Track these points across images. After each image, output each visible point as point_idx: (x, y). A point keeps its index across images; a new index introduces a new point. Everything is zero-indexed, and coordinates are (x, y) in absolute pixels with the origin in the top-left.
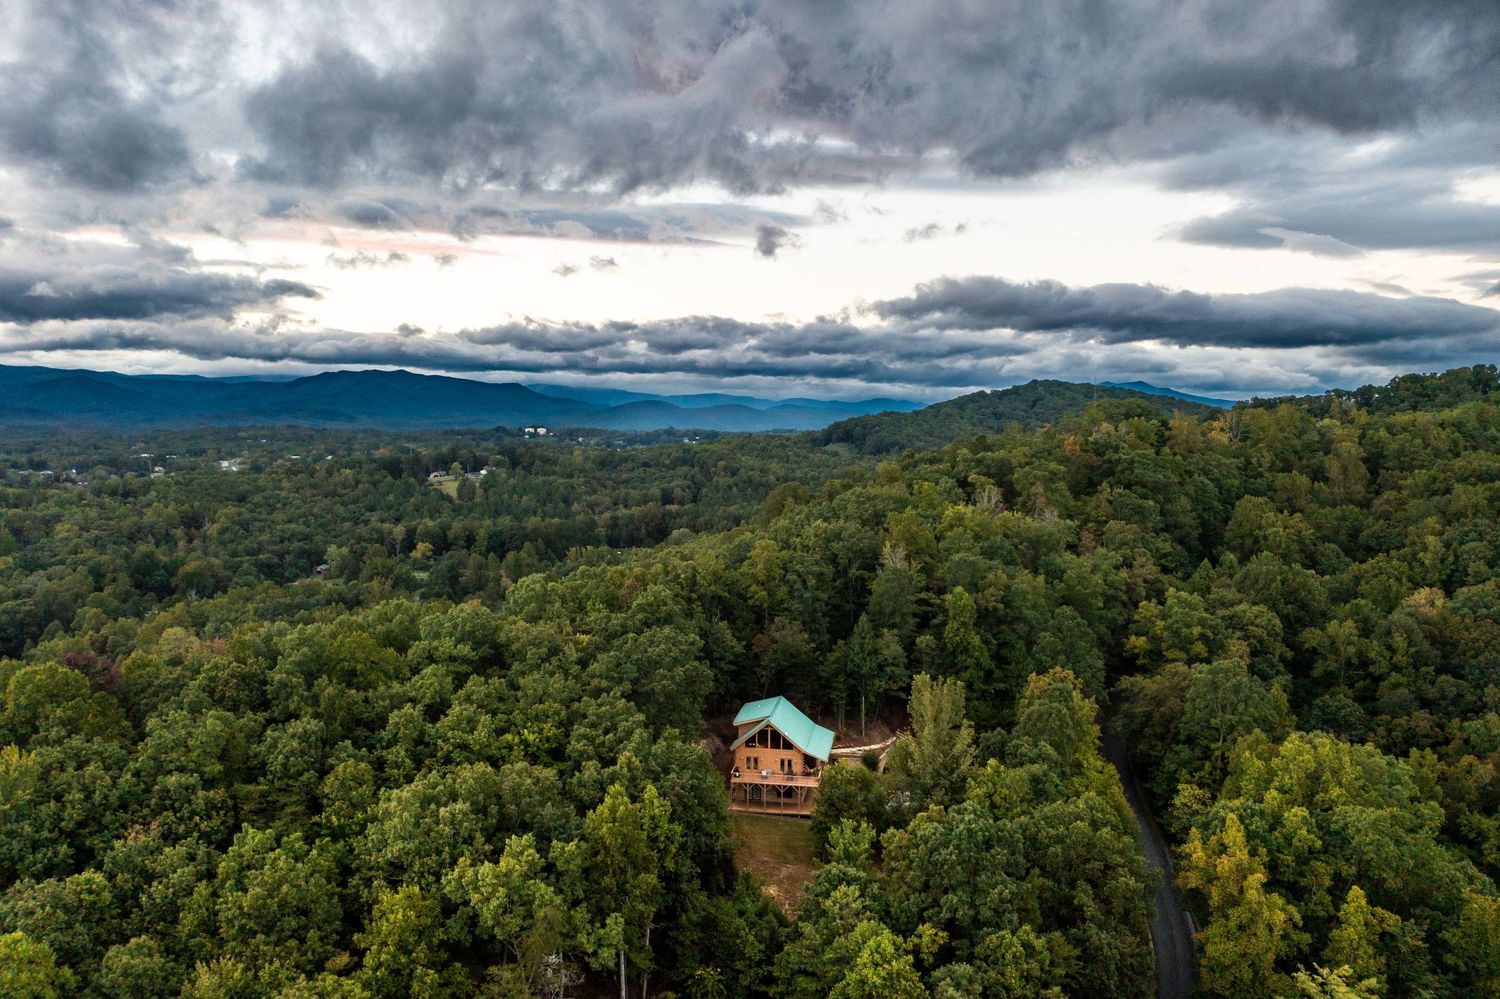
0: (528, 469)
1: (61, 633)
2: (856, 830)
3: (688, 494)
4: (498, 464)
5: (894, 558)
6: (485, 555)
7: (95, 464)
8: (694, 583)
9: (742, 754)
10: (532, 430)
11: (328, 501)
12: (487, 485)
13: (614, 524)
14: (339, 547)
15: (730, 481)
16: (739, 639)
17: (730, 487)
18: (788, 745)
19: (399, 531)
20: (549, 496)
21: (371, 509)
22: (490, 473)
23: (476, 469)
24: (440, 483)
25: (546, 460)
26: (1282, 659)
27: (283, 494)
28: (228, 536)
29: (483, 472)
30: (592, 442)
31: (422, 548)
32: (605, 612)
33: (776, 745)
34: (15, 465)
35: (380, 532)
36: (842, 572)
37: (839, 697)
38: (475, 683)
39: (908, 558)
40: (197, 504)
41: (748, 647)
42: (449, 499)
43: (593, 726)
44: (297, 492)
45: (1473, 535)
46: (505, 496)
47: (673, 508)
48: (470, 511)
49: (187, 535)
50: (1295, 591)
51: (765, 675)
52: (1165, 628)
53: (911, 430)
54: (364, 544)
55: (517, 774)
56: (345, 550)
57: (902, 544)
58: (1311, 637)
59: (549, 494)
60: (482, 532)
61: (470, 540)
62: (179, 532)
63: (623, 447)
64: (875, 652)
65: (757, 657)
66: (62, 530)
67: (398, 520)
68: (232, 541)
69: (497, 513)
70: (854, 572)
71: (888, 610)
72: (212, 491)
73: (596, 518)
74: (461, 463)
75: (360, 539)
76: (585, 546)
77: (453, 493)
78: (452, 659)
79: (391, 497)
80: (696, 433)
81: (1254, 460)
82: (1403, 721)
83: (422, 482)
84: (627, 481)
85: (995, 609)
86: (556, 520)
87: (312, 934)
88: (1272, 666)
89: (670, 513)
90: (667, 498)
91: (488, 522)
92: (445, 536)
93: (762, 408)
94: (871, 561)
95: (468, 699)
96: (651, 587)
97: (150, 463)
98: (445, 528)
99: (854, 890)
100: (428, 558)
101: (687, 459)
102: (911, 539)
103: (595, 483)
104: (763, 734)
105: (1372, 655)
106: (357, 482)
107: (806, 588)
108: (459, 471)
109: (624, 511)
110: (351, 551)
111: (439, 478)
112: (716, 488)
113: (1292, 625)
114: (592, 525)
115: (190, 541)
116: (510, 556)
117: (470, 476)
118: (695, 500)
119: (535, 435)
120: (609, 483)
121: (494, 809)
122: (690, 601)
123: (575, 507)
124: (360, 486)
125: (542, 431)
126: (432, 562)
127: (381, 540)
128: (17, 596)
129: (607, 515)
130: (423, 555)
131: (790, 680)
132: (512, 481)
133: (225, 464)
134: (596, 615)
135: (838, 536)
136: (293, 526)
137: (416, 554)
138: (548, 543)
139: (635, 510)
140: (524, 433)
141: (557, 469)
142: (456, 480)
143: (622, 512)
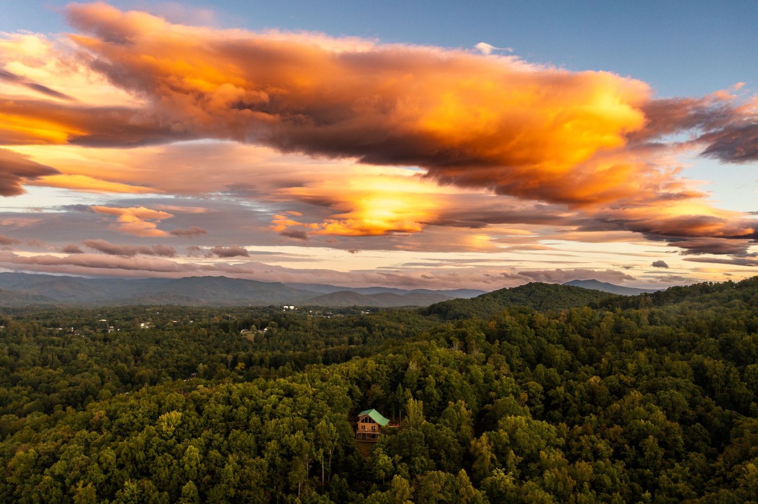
0: (287, 328)
1: (93, 400)
2: (385, 437)
3: (361, 341)
4: (273, 326)
5: (413, 366)
6: (270, 367)
7: (82, 325)
8: (348, 374)
9: (360, 424)
10: (287, 307)
11: (196, 343)
12: (267, 336)
13: (326, 354)
14: (203, 364)
15: (380, 334)
16: (362, 392)
17: (380, 337)
18: (374, 422)
19: (230, 357)
20: (296, 342)
21: (216, 347)
22: (269, 330)
23: (262, 328)
24: (246, 335)
25: (295, 324)
26: (541, 399)
27: (177, 340)
28: (153, 359)
29: (266, 329)
30: (316, 313)
31: (241, 365)
32: (321, 382)
33: (370, 422)
34: (45, 325)
35: (222, 358)
36: (396, 371)
37: (393, 410)
38: (285, 399)
39: (417, 366)
40: (138, 345)
41: (365, 394)
42: (251, 342)
43: (317, 410)
44: (182, 339)
45: (618, 358)
46: (277, 341)
47: (353, 346)
48: (261, 348)
49: (135, 359)
50: (550, 378)
51: (370, 403)
52: (501, 389)
53: (469, 307)
54: (214, 363)
55: (298, 420)
56: (206, 366)
57: (416, 362)
58: (551, 393)
59: (297, 340)
60: (267, 358)
61: (262, 361)
62: (131, 357)
63: (331, 315)
64: (404, 396)
65: (367, 397)
66: (81, 356)
67: (228, 352)
68: (155, 362)
69: (273, 349)
70: (400, 371)
71: (409, 382)
72: (144, 339)
73: (318, 351)
74: (256, 325)
75: (213, 361)
76: (313, 364)
77: (252, 340)
78: (278, 394)
79: (224, 342)
80: (368, 308)
81: (566, 330)
82: (572, 418)
83: (237, 334)
84: (332, 334)
85: (442, 382)
86: (299, 353)
87: (252, 451)
88: (537, 402)
89: (351, 348)
90: (351, 342)
91: (270, 353)
92: (250, 359)
93: (402, 294)
94: (406, 367)
95: (283, 403)
96: (334, 375)
97: (108, 325)
98: (251, 356)
99: (381, 449)
100: (242, 369)
101: (363, 323)
102: (419, 361)
103: (317, 335)
104: (366, 418)
105: (568, 398)
106: (209, 335)
107: (383, 375)
108: (255, 329)
109: (331, 348)
110: (209, 366)
111: (245, 332)
112: (374, 337)
113: (546, 389)
114: (315, 355)
115: (136, 362)
116: (281, 368)
117: (260, 331)
118: (364, 342)
119: (289, 309)
120: (324, 335)
121: (292, 427)
122: (347, 380)
123: (309, 346)
124: (211, 336)
125: (292, 307)
126: (245, 371)
127: (222, 361)
128: (70, 385)
129: (323, 350)
130: (241, 368)
131: (377, 404)
132: (279, 334)
133: (143, 325)
134: (318, 382)
135: (395, 359)
136: (182, 355)
137: (238, 368)
138: (296, 363)
139: (335, 347)
140: (283, 309)
141: (300, 328)
142: (253, 333)
143: (330, 348)
